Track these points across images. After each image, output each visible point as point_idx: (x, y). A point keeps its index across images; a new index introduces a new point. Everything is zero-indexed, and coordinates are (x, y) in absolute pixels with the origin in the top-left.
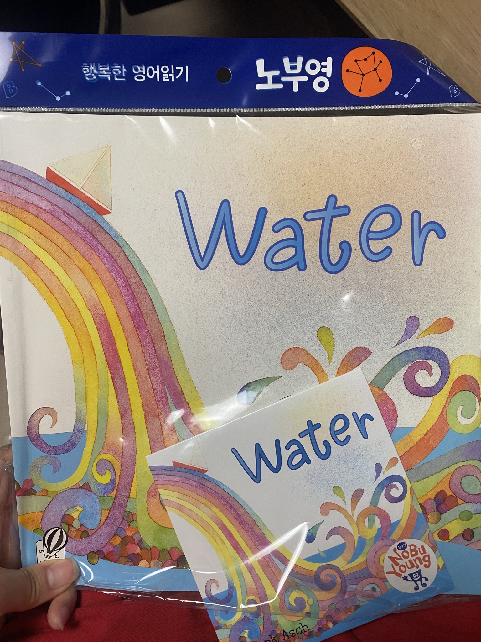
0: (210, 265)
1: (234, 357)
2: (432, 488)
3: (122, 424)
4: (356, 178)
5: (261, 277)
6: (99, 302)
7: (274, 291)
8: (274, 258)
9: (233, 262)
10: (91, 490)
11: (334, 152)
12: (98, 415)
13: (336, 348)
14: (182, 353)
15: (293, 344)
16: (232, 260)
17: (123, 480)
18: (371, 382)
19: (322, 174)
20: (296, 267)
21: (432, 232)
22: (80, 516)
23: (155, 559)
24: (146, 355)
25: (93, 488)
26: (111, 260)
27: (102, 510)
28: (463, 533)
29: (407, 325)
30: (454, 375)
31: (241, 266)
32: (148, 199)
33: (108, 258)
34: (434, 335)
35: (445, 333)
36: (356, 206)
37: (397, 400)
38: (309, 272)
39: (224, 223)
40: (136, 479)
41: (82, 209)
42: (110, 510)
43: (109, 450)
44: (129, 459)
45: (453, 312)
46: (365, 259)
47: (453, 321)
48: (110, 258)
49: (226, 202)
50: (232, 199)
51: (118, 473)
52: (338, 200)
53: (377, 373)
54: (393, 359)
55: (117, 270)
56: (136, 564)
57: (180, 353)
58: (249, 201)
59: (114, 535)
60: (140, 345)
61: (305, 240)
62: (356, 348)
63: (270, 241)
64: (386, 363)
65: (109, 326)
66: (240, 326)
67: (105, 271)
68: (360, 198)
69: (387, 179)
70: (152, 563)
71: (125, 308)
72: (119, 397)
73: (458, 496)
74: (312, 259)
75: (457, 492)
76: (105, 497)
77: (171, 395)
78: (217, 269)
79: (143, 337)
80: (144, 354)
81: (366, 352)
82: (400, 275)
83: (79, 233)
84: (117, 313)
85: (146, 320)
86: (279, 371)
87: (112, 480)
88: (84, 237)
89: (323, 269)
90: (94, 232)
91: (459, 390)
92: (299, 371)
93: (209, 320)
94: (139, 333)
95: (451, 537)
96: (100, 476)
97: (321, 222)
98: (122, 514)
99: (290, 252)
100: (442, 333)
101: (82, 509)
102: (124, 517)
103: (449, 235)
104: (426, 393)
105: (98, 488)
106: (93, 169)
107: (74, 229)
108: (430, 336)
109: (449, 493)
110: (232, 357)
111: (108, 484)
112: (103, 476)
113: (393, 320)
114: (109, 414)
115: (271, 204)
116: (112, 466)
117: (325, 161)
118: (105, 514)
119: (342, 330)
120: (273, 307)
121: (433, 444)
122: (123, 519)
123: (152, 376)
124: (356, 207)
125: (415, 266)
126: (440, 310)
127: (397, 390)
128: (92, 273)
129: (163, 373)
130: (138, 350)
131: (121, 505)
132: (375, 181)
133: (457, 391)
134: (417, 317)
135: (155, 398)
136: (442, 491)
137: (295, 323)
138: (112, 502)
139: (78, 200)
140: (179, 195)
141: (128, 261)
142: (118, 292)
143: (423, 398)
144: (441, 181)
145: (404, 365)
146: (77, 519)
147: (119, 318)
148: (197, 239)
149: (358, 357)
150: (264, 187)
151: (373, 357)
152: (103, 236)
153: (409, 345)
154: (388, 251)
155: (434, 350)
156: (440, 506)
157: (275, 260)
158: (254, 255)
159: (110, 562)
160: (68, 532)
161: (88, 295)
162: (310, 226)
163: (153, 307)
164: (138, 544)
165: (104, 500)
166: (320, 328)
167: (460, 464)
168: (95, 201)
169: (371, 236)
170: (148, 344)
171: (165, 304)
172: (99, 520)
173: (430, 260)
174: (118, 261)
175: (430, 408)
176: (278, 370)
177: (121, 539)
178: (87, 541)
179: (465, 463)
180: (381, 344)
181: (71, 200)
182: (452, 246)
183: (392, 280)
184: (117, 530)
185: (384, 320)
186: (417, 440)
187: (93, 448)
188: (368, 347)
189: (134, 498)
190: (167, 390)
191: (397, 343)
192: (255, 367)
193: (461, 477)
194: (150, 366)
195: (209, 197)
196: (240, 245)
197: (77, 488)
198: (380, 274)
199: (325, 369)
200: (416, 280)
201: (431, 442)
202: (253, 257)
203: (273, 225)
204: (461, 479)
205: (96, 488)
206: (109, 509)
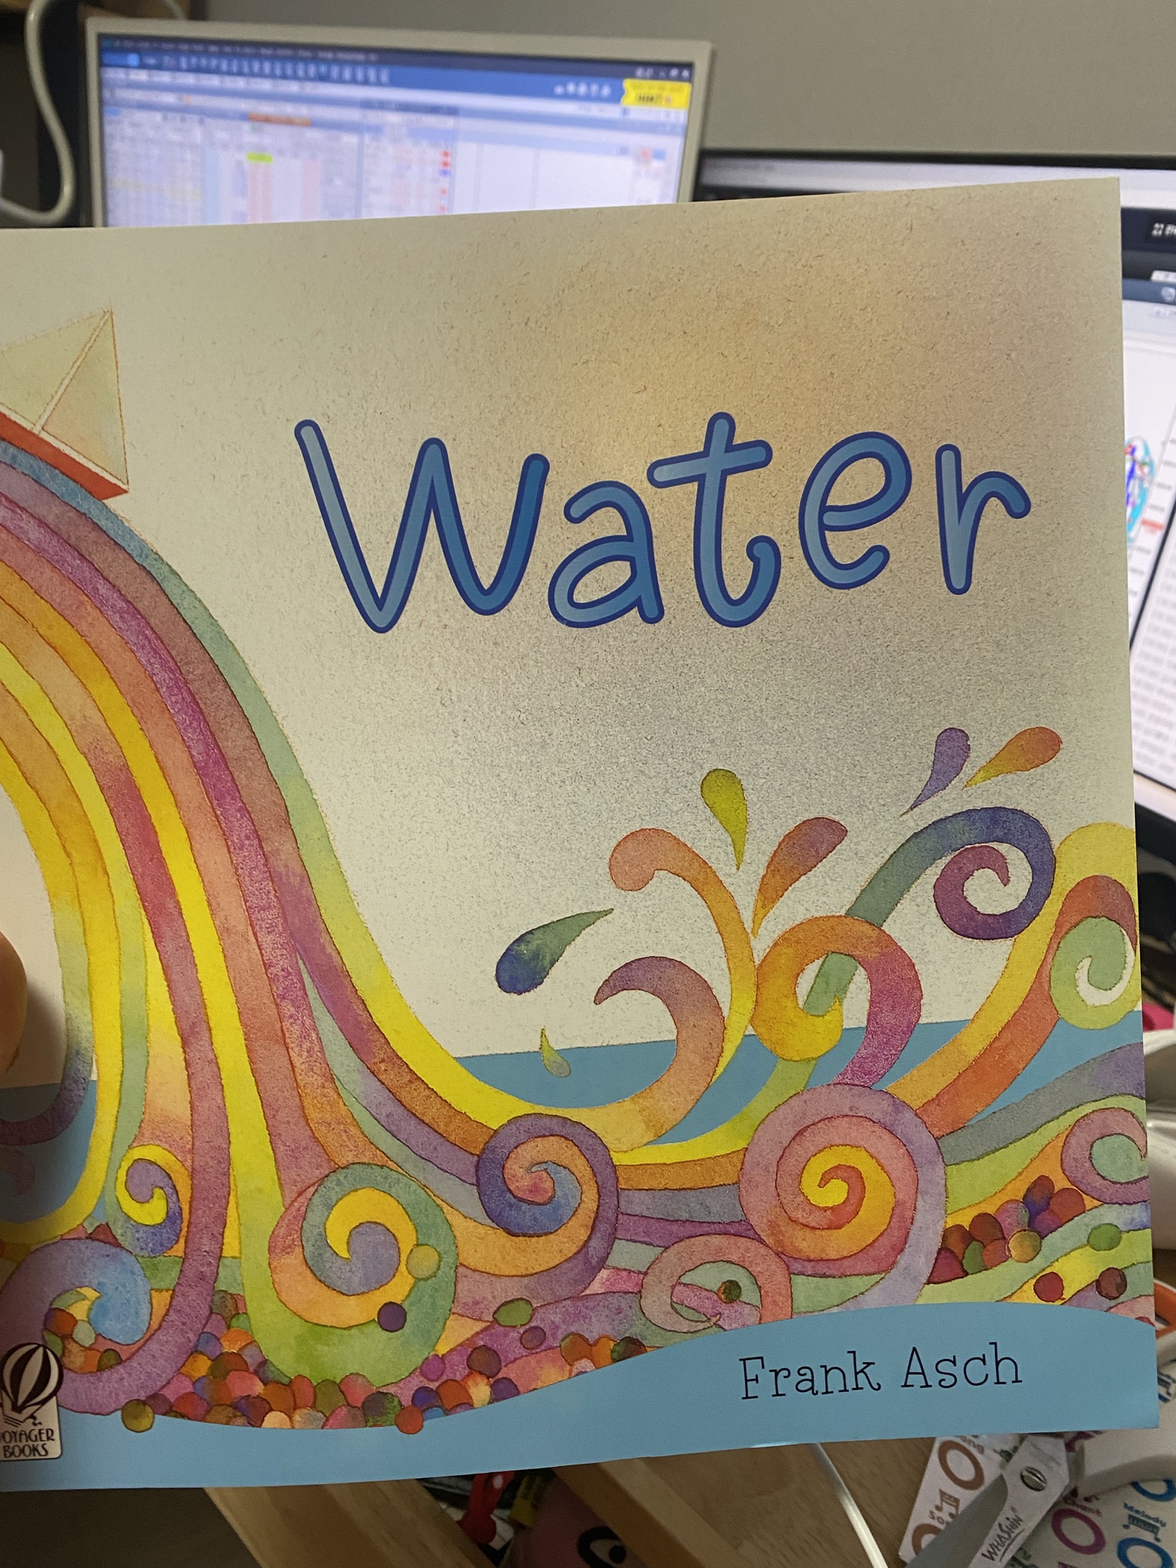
0: (402, 619)
1: (481, 864)
2: (1016, 1174)
3: (188, 1066)
4: (782, 365)
5: (542, 645)
6: (108, 732)
7: (579, 682)
8: (576, 592)
9: (463, 607)
10: (118, 1245)
11: (718, 297)
12: (122, 1038)
13: (754, 825)
14: (338, 863)
15: (641, 821)
16: (462, 602)
17: (200, 1212)
18: (850, 909)
19: (689, 359)
20: (635, 612)
21: (994, 501)
22: (93, 1312)
23: (305, 1407)
24: (240, 871)
25: (123, 1238)
26: (134, 616)
27: (153, 1292)
28: (1097, 1281)
29: (938, 754)
30: (1066, 878)
31: (486, 617)
32: (222, 447)
33: (125, 612)
34: (1010, 777)
35: (1039, 770)
36: (785, 440)
37: (919, 951)
38: (672, 626)
39: (432, 504)
40: (235, 1210)
41: (48, 486)
42: (174, 1291)
43: (158, 1136)
44: (212, 1157)
45: (1057, 713)
46: (817, 582)
47: (1058, 737)
48: (129, 614)
49: (434, 447)
50: (451, 437)
51: (185, 1194)
52: (737, 425)
53: (862, 884)
54: (903, 845)
55: (150, 643)
56: (256, 1421)
57: (334, 862)
58: (498, 439)
59: (192, 1354)
60: (224, 843)
61: (654, 540)
62: (804, 822)
63: (561, 546)
64: (887, 857)
65: (140, 797)
66: (493, 780)
67: (120, 650)
68: (794, 419)
69: (863, 363)
70: (297, 1417)
71: (179, 744)
72: (174, 988)
73: (1084, 1189)
74: (677, 589)
75: (1083, 1178)
76: (158, 1259)
77: (316, 979)
78: (423, 628)
79: (231, 822)
80: (237, 869)
81: (834, 830)
82: (913, 620)
83: (44, 550)
84: (158, 762)
85: (235, 776)
86: (607, 895)
87: (171, 1213)
88: (58, 561)
89: (708, 616)
90: (83, 546)
91: (1080, 918)
92: (659, 892)
93: (409, 770)
94: (219, 812)
95: (1067, 1295)
96: (138, 1205)
97: (696, 487)
98: (205, 1299)
99: (616, 574)
100: (1032, 771)
101: (98, 1294)
102: (214, 1307)
103: (1039, 506)
104: (993, 929)
105: (137, 1235)
106: (71, 376)
107: (29, 540)
108: (1000, 777)
109: (1060, 1183)
110: (478, 865)
111: (160, 1224)
112: (147, 1205)
113: (899, 741)
114: (151, 1035)
115: (558, 445)
116: (167, 1179)
117: (696, 321)
118: (161, 1300)
119: (768, 775)
120: (581, 723)
121: (1018, 1062)
122: (211, 1312)
123: (261, 928)
124: (787, 443)
125: (952, 594)
126: (1023, 709)
127: (918, 926)
128: (83, 656)
129: (289, 919)
130: (218, 857)
131: (202, 1277)
132: (834, 371)
133: (1074, 920)
134: (963, 731)
135: (271, 989)
136: (1042, 1178)
137: (641, 764)
138: (178, 1268)
139: (35, 463)
140: (307, 433)
141: (178, 619)
142: (157, 702)
143: (986, 943)
144: (1009, 362)
145: (935, 860)
146: (83, 1321)
147: (163, 772)
148: (363, 551)
149: (812, 845)
150: (534, 398)
151: (851, 842)
152: (109, 554)
153: (945, 806)
154: (878, 557)
155: (1010, 816)
156: (1038, 1217)
157: (579, 597)
158: (520, 587)
159: (185, 1421)
160: (63, 1354)
161: (78, 716)
162: (666, 499)
163: (254, 741)
164: (256, 1373)
165: (154, 1265)
166: (708, 774)
167: (1087, 1109)
168: (81, 462)
169: (830, 519)
170: (247, 842)
171: (286, 731)
172: (147, 1318)
173: (990, 577)
174: (152, 621)
175: (1006, 967)
176: (602, 891)
177: (209, 1363)
178: (115, 1376)
179: (1100, 1105)
180: (871, 807)
181: (15, 462)
182: (1047, 535)
183: (891, 634)
184: (198, 1340)
185: (875, 742)
186: (974, 1053)
187: (116, 1128)
188: (837, 818)
189: (234, 1258)
190: (302, 966)
191: (912, 802)
192: (541, 888)
193: (1090, 1140)
194: (254, 901)
195: (386, 435)
196: (479, 560)
197: (79, 1239)
198: (859, 620)
199: (726, 881)
200: (956, 633)
201: (1012, 1055)
202: (519, 591)
203: (566, 501)
204: (1092, 1146)
205: (129, 1239)
206: (172, 1287)
